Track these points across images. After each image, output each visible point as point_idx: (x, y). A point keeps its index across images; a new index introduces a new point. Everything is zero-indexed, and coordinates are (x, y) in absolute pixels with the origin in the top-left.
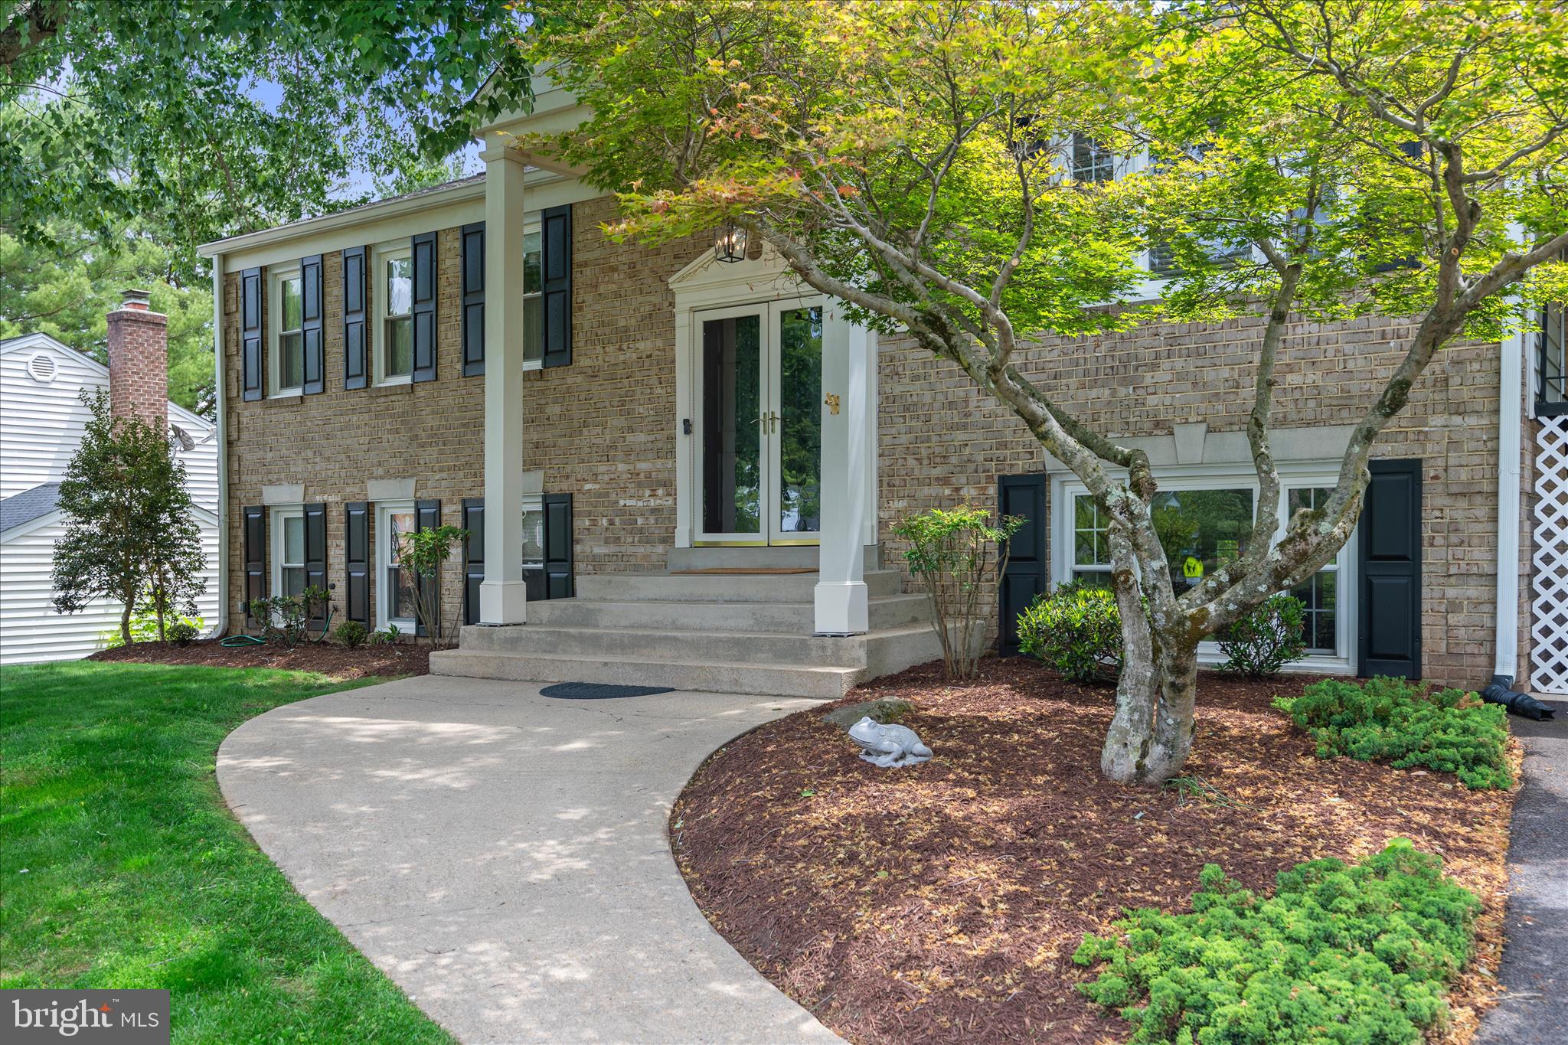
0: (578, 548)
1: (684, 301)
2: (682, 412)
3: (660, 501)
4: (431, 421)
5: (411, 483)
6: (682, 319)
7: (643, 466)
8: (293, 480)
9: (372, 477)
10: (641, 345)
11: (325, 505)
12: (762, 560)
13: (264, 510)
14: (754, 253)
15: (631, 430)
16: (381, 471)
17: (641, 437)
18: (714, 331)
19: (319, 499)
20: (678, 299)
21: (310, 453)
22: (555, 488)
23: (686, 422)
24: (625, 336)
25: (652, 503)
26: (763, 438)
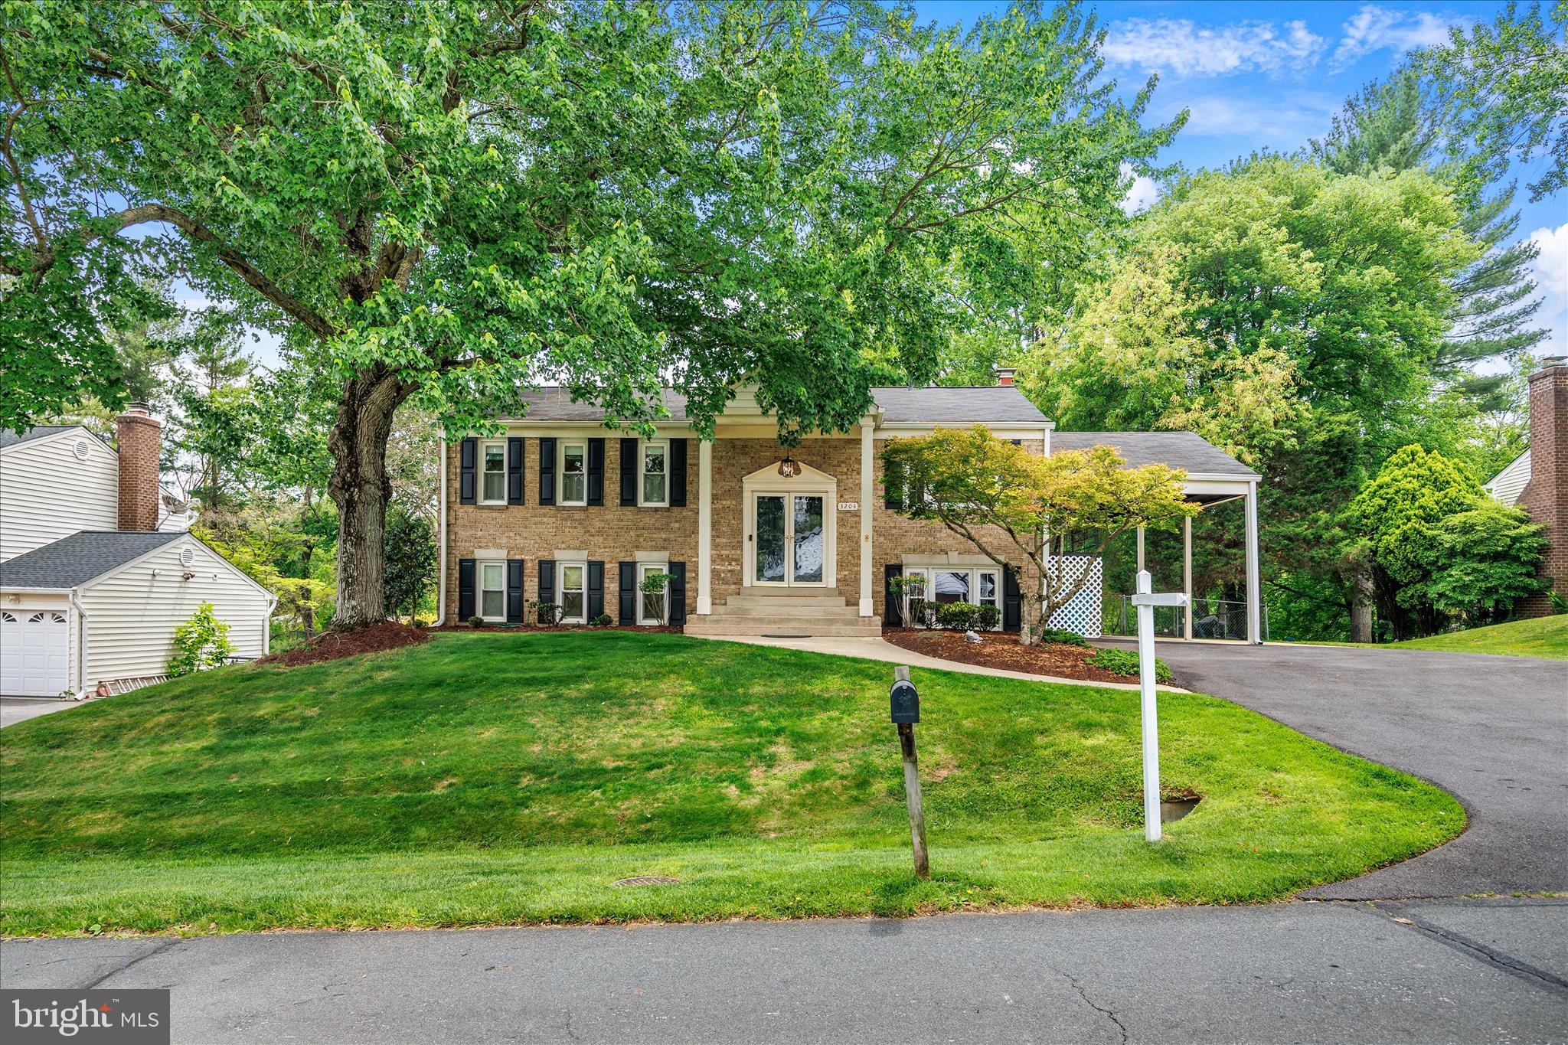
0: (688, 586)
1: (747, 488)
2: (746, 531)
3: (734, 566)
4: (598, 524)
5: (586, 553)
6: (747, 494)
7: (724, 552)
8: (500, 546)
9: (557, 548)
10: (724, 502)
11: (522, 561)
12: (786, 593)
13: (474, 561)
14: (798, 471)
15: (718, 537)
16: (563, 546)
17: (724, 540)
18: (762, 502)
20: (745, 487)
21: (511, 534)
22: (676, 559)
23: (750, 536)
25: (731, 568)
26: (786, 546)
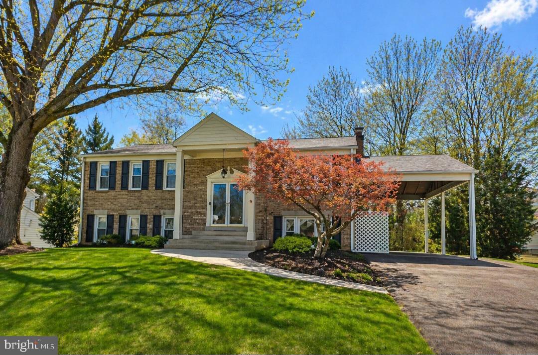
1: (209, 181)
2: (208, 201)
3: (203, 217)
4: (145, 198)
5: (140, 211)
6: (209, 183)
7: (199, 210)
8: (104, 209)
9: (127, 210)
10: (199, 187)
11: (113, 215)
13: (93, 216)
14: (232, 173)
15: (196, 203)
16: (130, 208)
17: (199, 205)
18: (216, 187)
19: (111, 213)
20: (208, 180)
21: (109, 203)
23: (210, 203)
24: (195, 185)
25: (201, 217)
26: (226, 207)
